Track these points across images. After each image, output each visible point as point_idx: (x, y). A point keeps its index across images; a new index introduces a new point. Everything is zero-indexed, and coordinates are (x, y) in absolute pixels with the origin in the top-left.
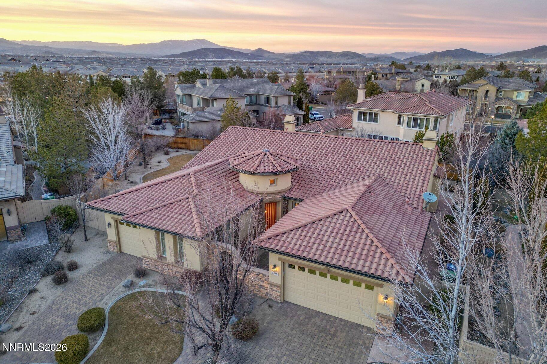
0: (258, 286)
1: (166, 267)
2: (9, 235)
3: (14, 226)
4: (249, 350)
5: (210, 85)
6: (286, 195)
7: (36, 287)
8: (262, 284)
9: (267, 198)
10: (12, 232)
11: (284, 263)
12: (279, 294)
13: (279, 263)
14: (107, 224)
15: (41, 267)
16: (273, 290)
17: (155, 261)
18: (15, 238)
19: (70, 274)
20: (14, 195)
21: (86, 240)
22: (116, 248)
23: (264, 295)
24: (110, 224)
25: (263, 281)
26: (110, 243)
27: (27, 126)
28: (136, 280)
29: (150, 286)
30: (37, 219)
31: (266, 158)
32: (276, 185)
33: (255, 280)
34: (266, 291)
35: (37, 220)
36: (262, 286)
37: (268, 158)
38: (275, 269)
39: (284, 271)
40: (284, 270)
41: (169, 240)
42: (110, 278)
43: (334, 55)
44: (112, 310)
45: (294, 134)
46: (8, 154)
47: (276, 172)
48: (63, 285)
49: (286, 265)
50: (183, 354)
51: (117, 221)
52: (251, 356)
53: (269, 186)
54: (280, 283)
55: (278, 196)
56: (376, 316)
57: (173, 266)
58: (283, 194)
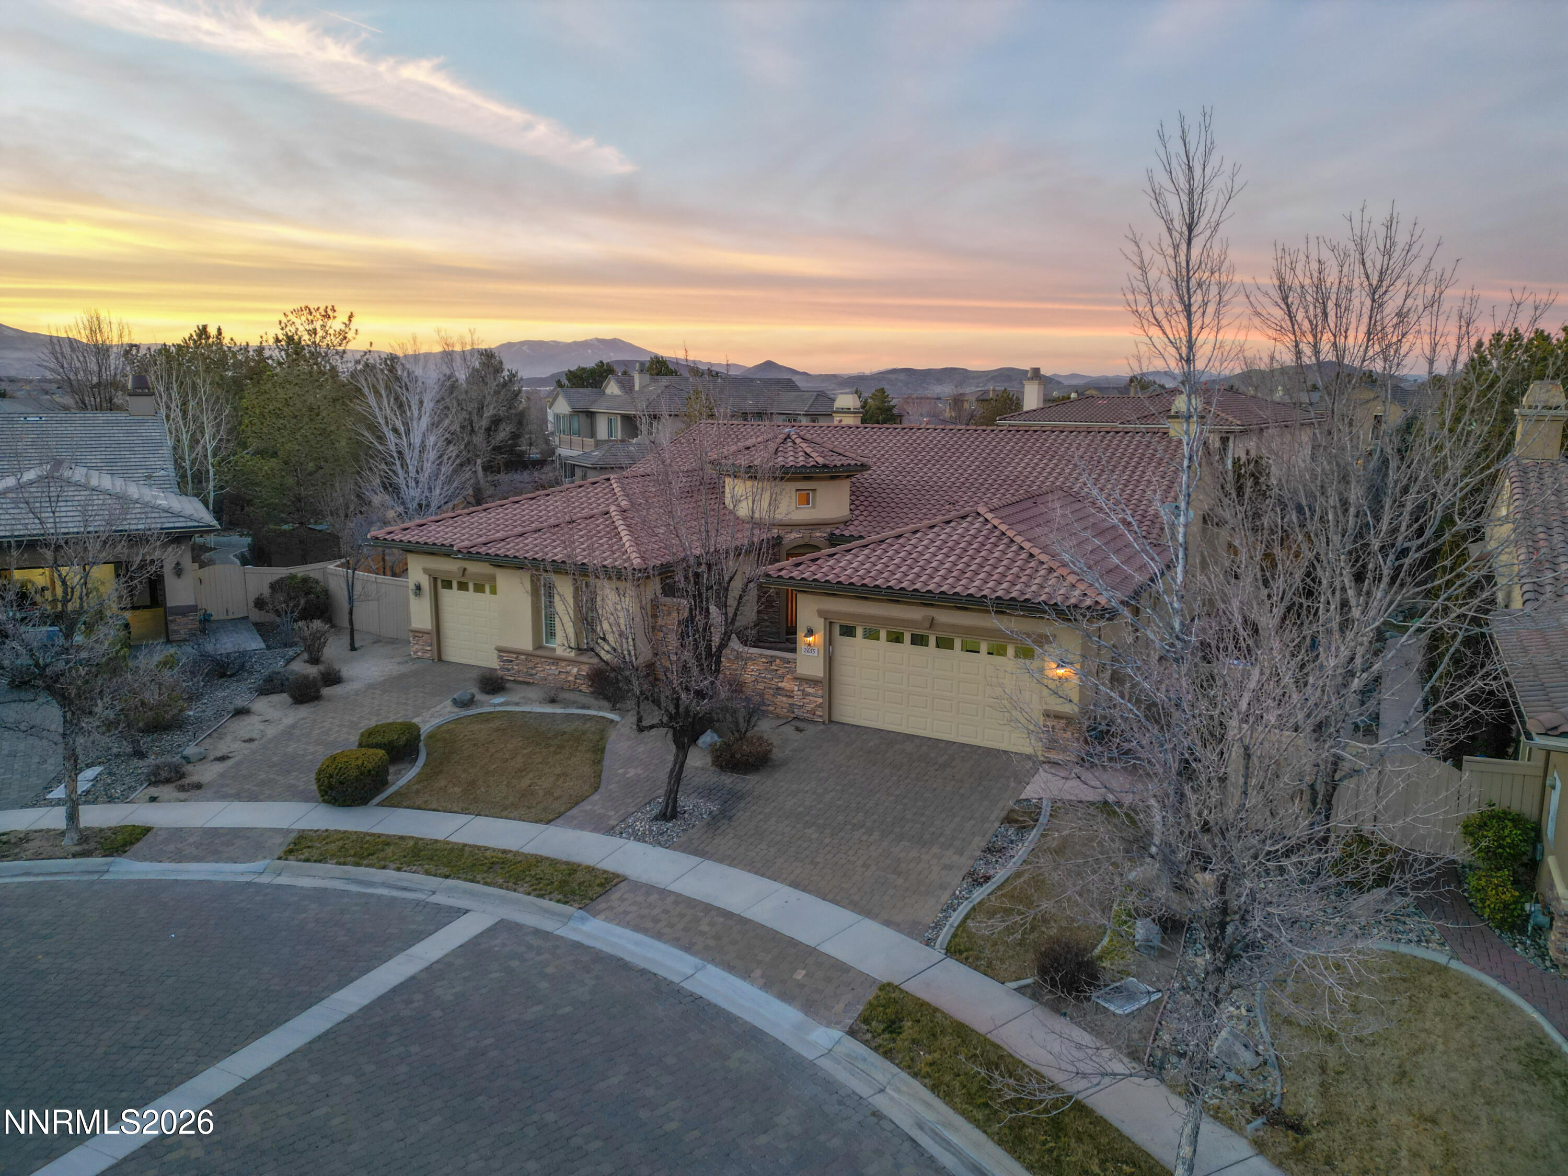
0: (771, 692)
1: (553, 668)
2: (172, 627)
3: (188, 606)
4: (750, 786)
5: (643, 387)
6: (837, 532)
7: (250, 705)
8: (780, 684)
9: (792, 536)
10: (181, 620)
11: (831, 623)
12: (820, 700)
13: (819, 624)
14: (412, 586)
15: (254, 680)
16: (805, 694)
17: (527, 654)
18: (184, 636)
19: (326, 691)
20: (197, 524)
21: (353, 648)
22: (429, 648)
23: (785, 710)
24: (418, 588)
25: (782, 677)
26: (414, 637)
27: (194, 441)
28: (480, 697)
29: (517, 704)
30: (230, 613)
31: (790, 444)
32: (814, 507)
33: (764, 678)
34: (790, 701)
35: (231, 616)
36: (779, 688)
37: (795, 443)
38: (811, 639)
39: (830, 644)
40: (829, 641)
41: (564, 589)
42: (421, 695)
43: (974, 378)
44: (431, 736)
45: (858, 428)
46: (162, 472)
47: (813, 466)
48: (312, 704)
49: (837, 630)
50: (602, 789)
51: (435, 579)
52: (756, 794)
53: (797, 508)
54: (821, 674)
55: (818, 534)
56: (1042, 718)
57: (571, 662)
58: (829, 530)
